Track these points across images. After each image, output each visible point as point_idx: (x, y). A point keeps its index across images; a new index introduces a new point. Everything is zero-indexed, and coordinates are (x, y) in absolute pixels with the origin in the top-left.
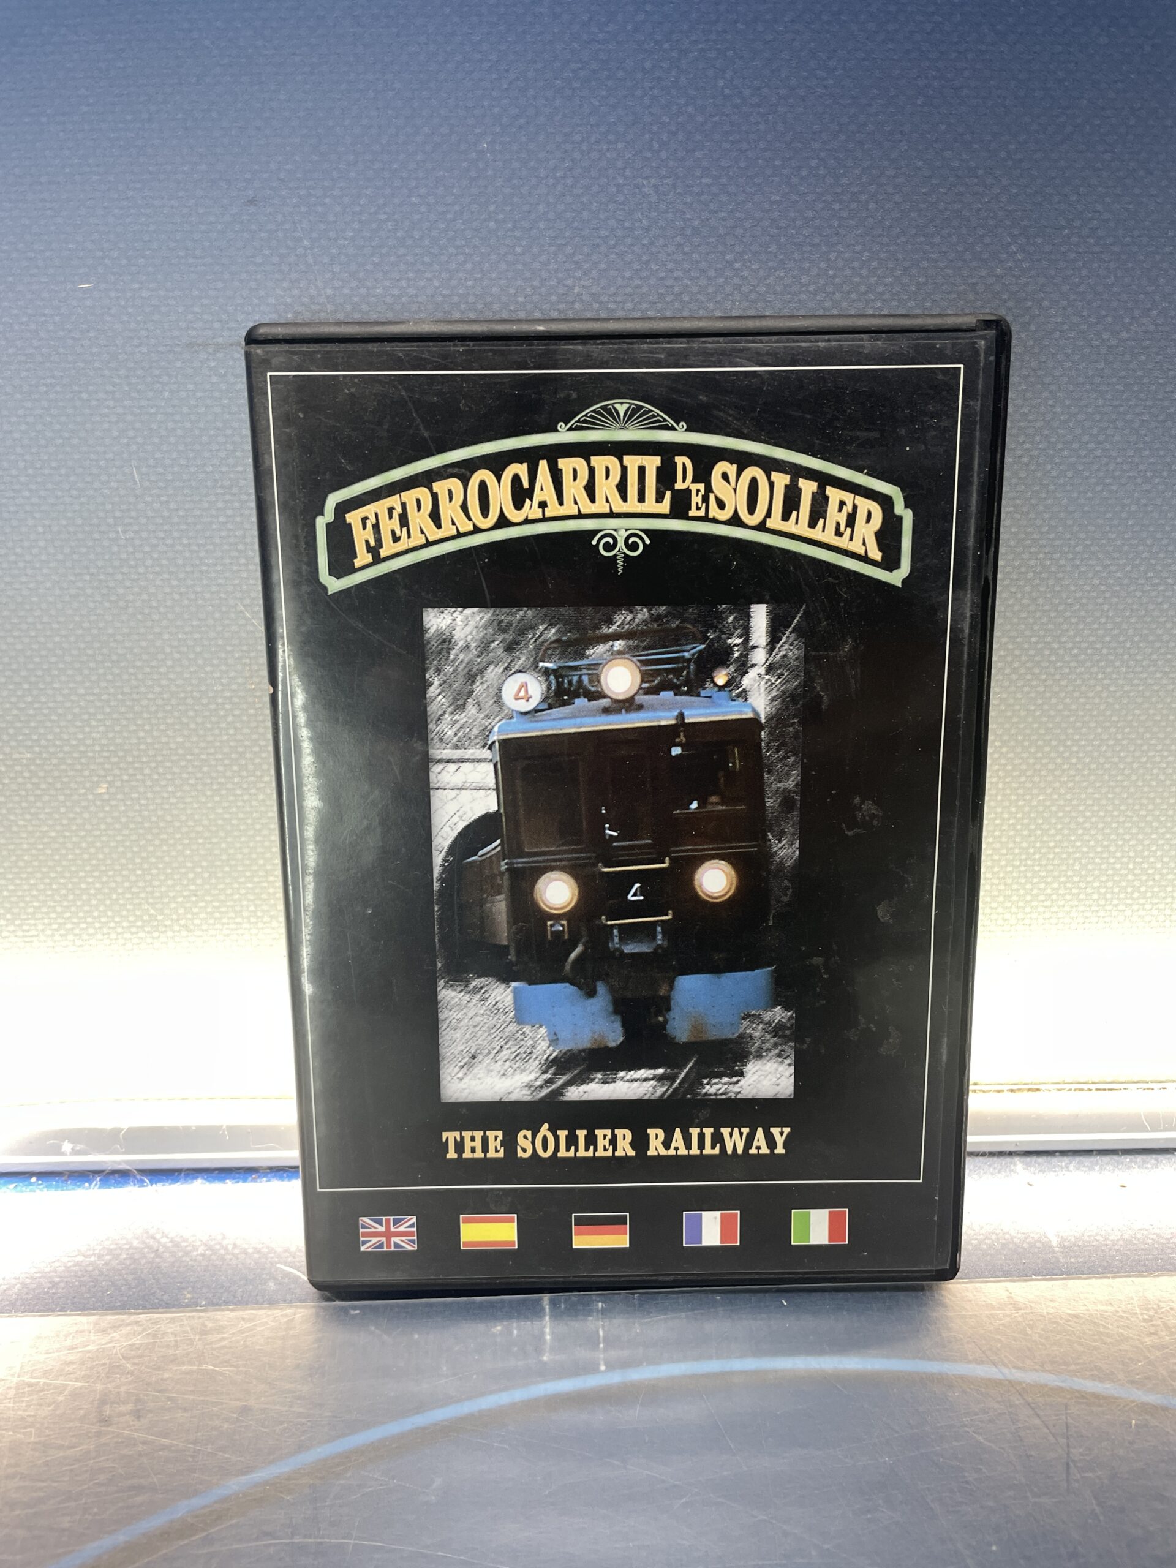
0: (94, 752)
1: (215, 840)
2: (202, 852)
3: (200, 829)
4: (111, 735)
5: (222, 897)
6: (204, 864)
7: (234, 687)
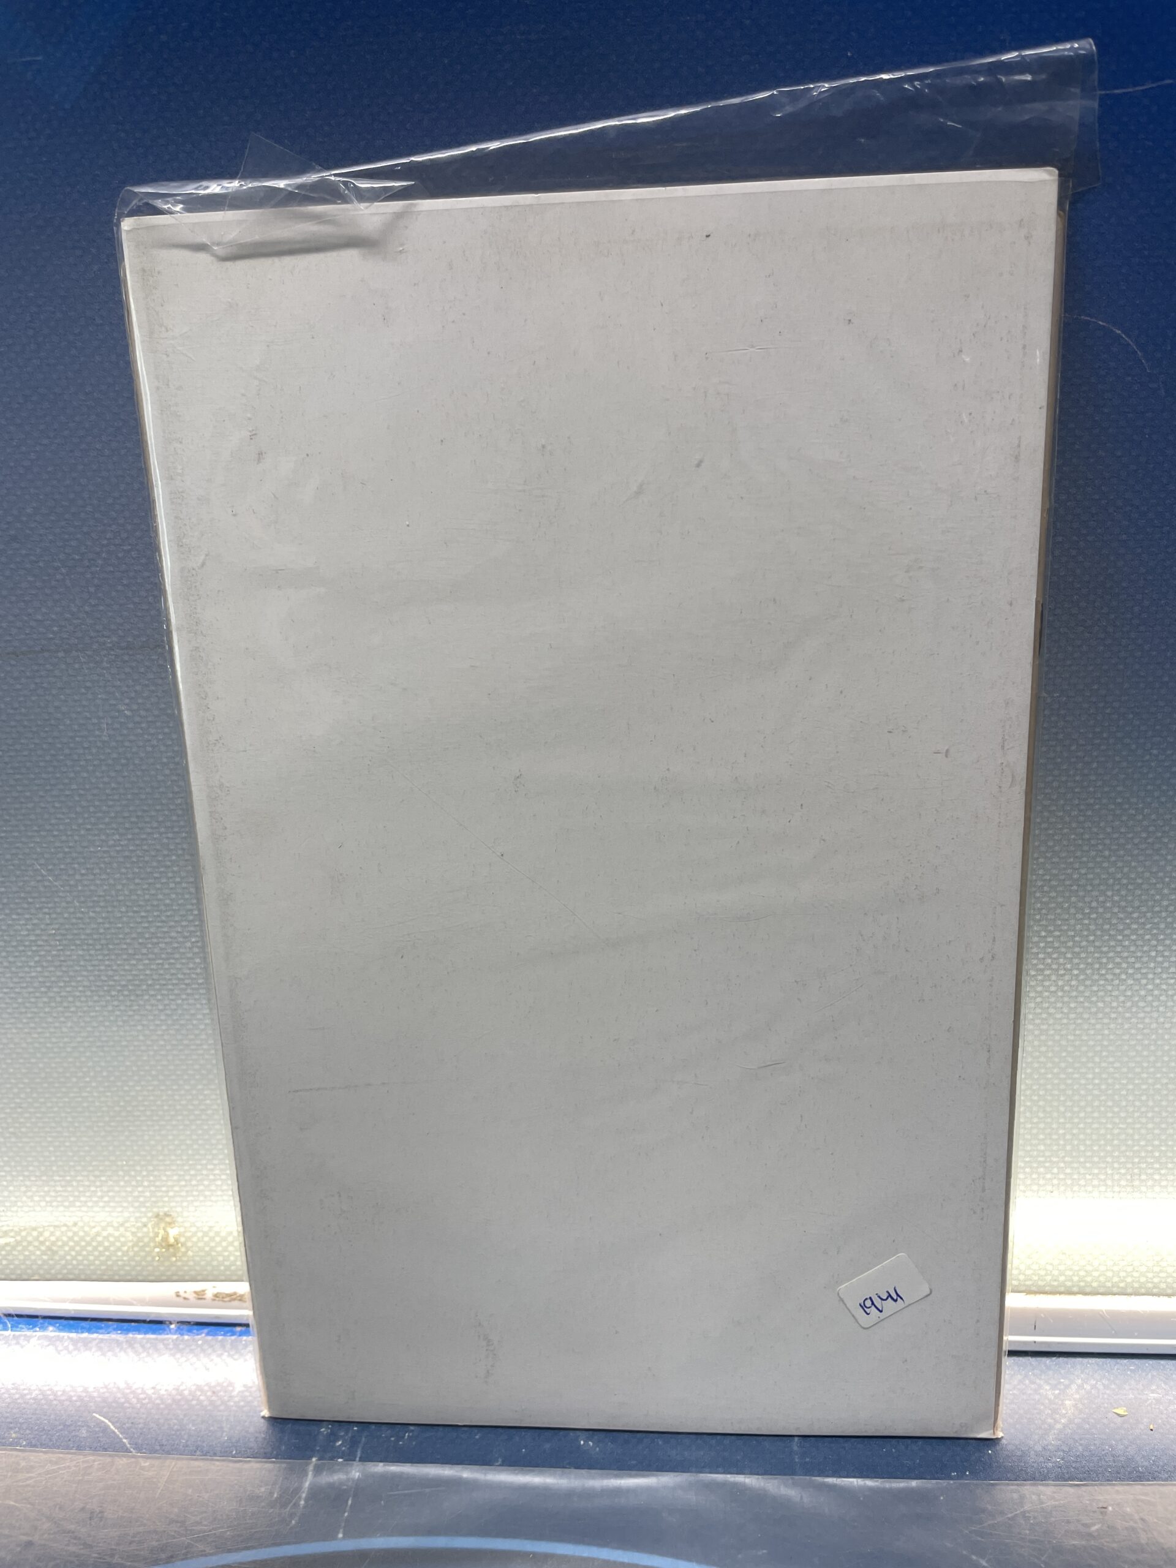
1: (33, 1060)
2: (24, 1071)
3: (20, 1050)
5: (43, 1110)
6: (26, 1081)
7: (38, 932)
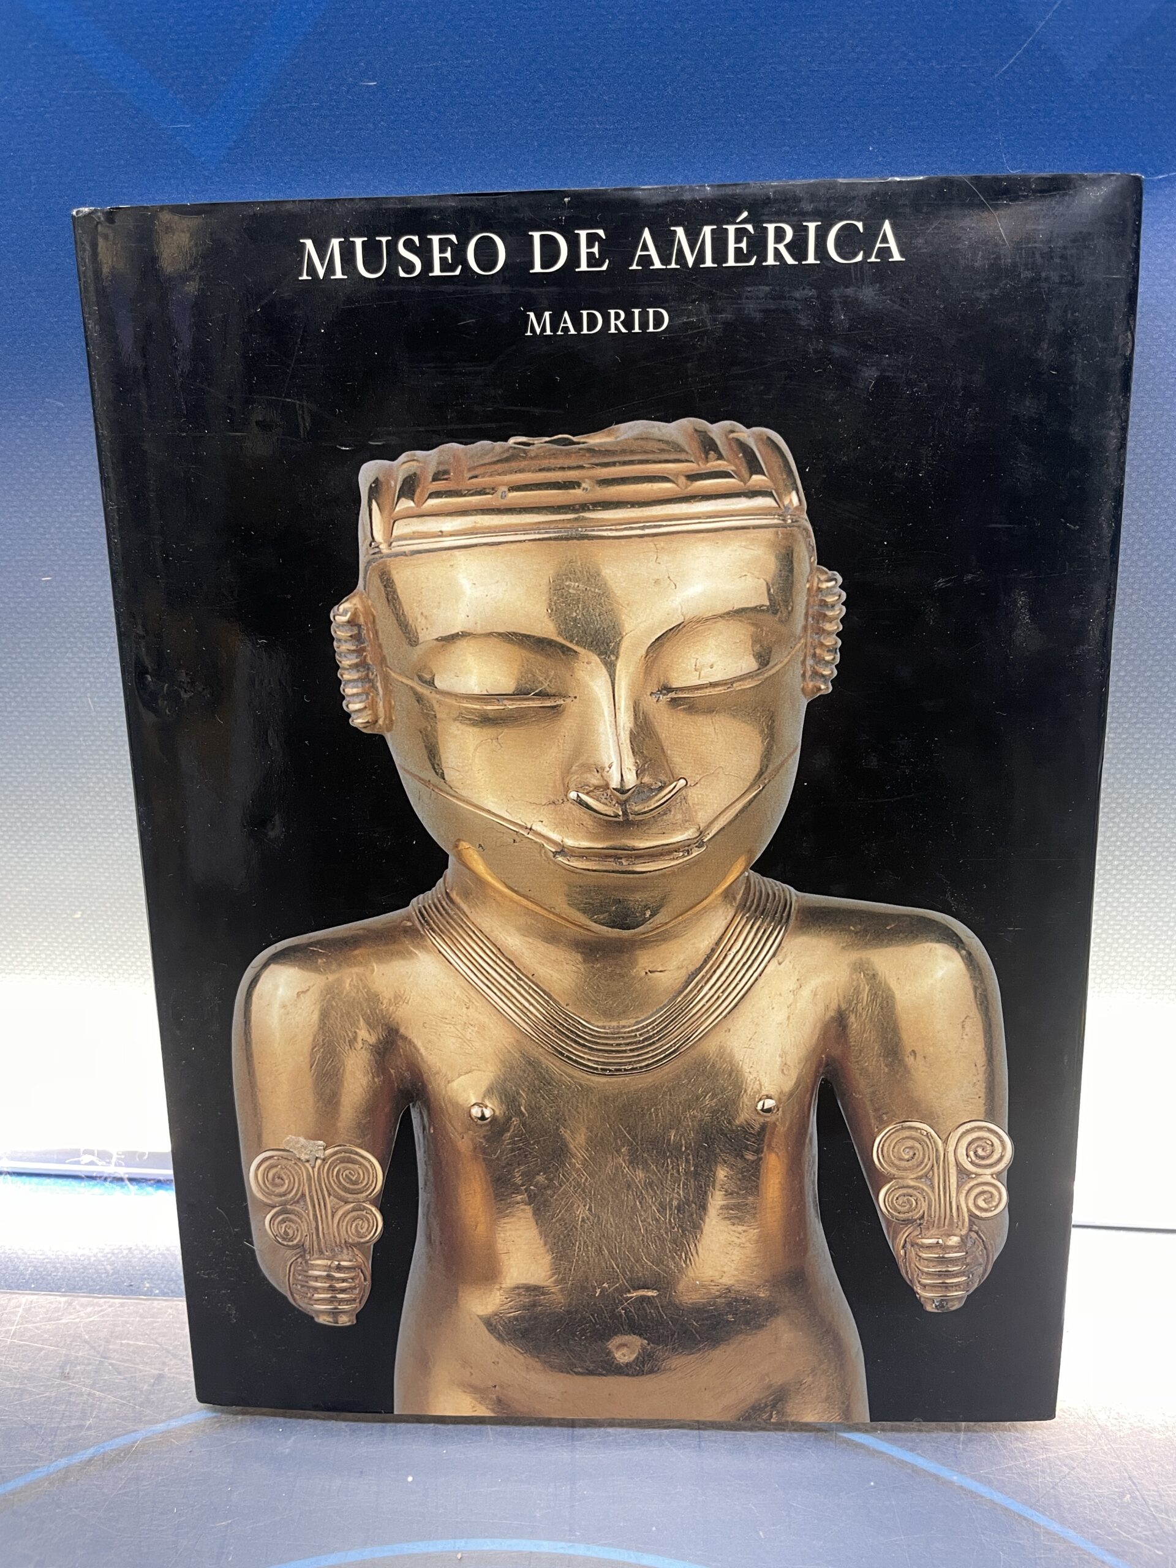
0: (71, 889)
4: (82, 878)
